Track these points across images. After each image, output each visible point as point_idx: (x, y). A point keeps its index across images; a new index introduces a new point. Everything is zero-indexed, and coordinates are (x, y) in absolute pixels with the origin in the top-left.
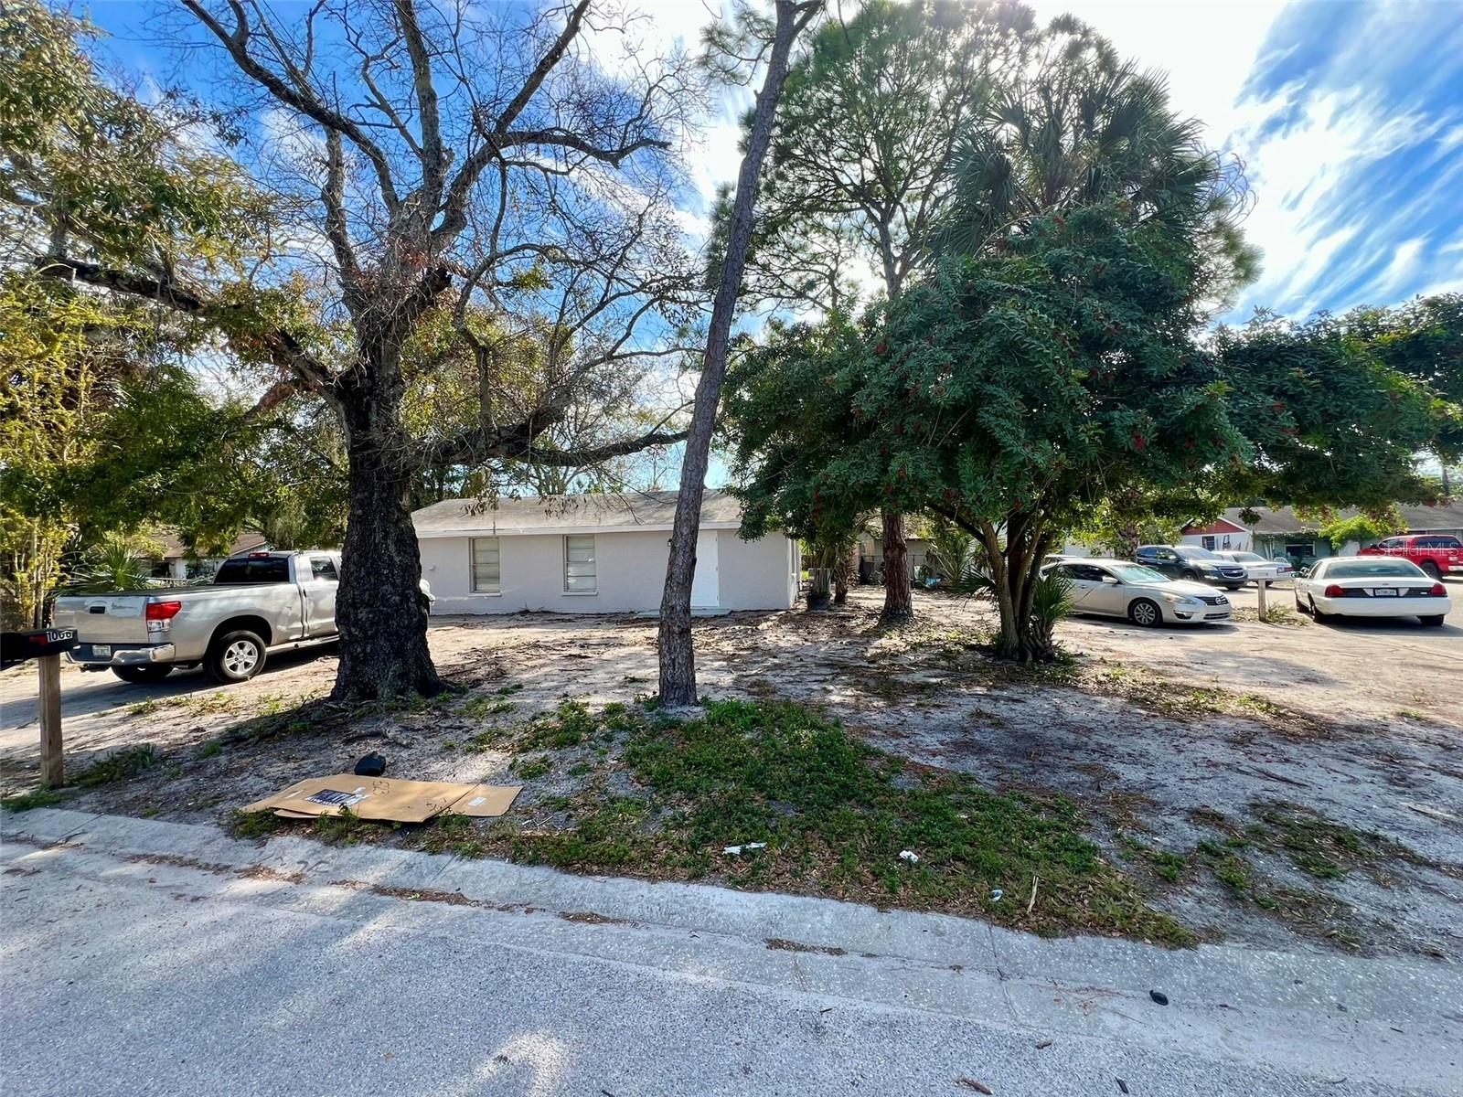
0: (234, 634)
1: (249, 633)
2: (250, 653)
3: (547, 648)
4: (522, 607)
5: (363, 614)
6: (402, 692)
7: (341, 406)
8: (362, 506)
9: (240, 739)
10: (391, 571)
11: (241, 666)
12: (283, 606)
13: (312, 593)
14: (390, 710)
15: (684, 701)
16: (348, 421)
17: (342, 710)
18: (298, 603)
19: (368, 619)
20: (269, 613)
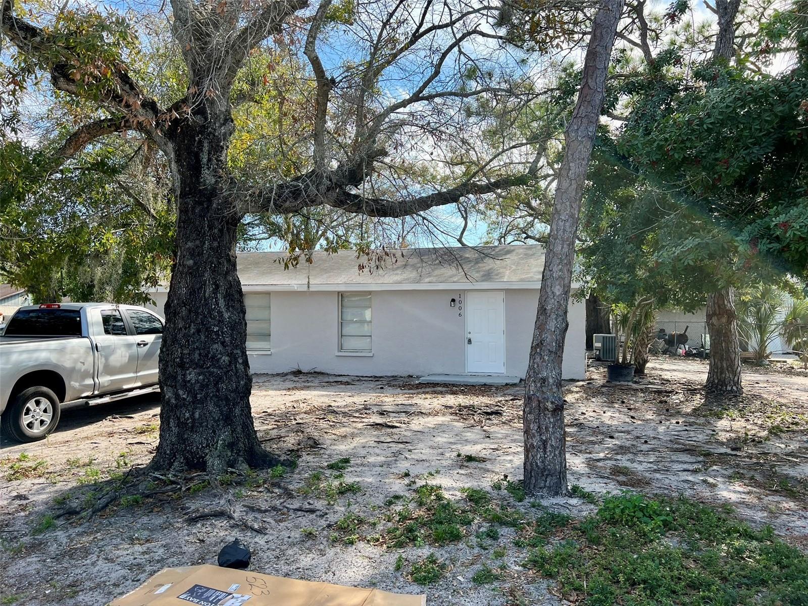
0: (32, 389)
1: (45, 389)
2: (45, 411)
3: (345, 414)
4: (295, 367)
5: (192, 376)
6: (231, 464)
7: (171, 146)
8: (192, 254)
9: (72, 513)
10: (221, 328)
11: (37, 424)
12: (76, 361)
13: (104, 348)
14: (226, 484)
15: (556, 491)
16: (178, 161)
17: (173, 482)
18: (91, 359)
19: (197, 381)
20: (64, 368)
